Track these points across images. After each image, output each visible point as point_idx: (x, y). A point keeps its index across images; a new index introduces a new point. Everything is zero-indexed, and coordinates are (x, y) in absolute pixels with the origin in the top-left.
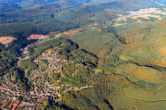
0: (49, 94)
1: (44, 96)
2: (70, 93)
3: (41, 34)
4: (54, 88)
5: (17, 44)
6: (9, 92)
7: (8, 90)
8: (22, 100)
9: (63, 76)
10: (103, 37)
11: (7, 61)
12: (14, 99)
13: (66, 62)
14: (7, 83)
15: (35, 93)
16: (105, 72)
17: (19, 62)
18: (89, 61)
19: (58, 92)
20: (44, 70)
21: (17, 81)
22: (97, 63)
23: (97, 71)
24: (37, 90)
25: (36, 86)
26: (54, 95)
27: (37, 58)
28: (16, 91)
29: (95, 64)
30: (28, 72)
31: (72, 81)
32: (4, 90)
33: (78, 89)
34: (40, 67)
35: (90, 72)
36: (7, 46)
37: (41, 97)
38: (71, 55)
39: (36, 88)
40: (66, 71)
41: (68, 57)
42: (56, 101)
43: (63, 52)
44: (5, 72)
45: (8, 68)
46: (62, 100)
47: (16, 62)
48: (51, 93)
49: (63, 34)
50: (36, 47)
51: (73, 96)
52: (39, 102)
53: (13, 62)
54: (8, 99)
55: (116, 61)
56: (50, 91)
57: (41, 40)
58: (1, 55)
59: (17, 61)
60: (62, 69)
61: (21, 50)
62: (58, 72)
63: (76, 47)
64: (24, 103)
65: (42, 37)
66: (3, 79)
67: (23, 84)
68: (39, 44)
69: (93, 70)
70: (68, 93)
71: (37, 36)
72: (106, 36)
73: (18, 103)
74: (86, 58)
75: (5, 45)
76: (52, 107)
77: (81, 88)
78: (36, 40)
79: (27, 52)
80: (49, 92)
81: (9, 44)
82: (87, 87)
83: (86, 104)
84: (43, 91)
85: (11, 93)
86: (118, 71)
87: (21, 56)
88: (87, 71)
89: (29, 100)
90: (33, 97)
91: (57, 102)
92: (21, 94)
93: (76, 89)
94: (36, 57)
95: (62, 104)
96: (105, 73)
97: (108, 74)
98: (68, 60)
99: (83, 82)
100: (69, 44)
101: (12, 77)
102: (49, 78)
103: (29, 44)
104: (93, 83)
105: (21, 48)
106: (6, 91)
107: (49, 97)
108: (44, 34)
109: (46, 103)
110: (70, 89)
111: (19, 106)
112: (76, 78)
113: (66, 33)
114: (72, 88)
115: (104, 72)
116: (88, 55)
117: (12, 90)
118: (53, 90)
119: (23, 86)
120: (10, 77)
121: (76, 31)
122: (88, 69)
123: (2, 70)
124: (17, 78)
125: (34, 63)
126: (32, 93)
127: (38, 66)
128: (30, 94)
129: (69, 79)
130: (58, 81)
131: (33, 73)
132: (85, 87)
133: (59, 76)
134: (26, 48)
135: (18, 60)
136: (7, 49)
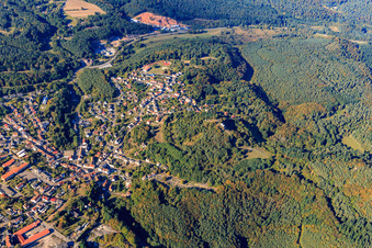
0: (106, 172)
1: (90, 170)
2: (155, 186)
3: (172, 17)
4: (126, 161)
5: (100, 25)
6: (20, 134)
7: (20, 129)
8: (35, 164)
9: (161, 137)
10: (331, 68)
11: (56, 60)
12: (21, 154)
13: (190, 104)
14: (26, 112)
15: (75, 157)
16: (277, 162)
17: (81, 70)
18: (250, 121)
19: (130, 174)
20: (126, 108)
21: (49, 115)
22: (270, 134)
23: (257, 153)
24: (83, 153)
25: (88, 141)
26: (117, 178)
27: (126, 74)
28: (36, 138)
29: (264, 134)
30: (87, 102)
31: (176, 158)
32: (11, 126)
33: (181, 185)
34: (120, 98)
35: (234, 150)
36: (73, 24)
37: (82, 171)
38: (215, 92)
39: (84, 146)
40: (174, 127)
41: (203, 95)
42: (114, 194)
43: (198, 78)
44: (35, 86)
45: (47, 77)
46: (129, 197)
47: (75, 70)
48: (111, 171)
49: (230, 30)
50: (142, 46)
51: (156, 197)
52: (70, 183)
53: (66, 65)
54: (8, 151)
55: (328, 144)
56: (112, 166)
57: (165, 32)
58: (51, 43)
59: (78, 68)
60: (168, 121)
61: (104, 42)
62: (153, 125)
63: (241, 75)
64: (36, 171)
65: (173, 24)
66: (21, 100)
67: (58, 126)
68: (154, 39)
69: (244, 147)
70: (150, 185)
71: (159, 17)
72: (341, 67)
73: (22, 167)
74: (246, 111)
75: (69, 21)
76: (93, 205)
77: (190, 185)
78: (151, 29)
79: (113, 51)
80: (107, 167)
81: (81, 20)
82: (206, 186)
83: (180, 229)
84: (96, 159)
85: (21, 140)
86: (316, 172)
87: (95, 57)
88: (228, 145)
89: (50, 171)
90: (65, 166)
91: (115, 199)
92: (41, 148)
93: (177, 182)
94: (125, 71)
95: (123, 208)
96: (276, 166)
97: (281, 171)
98: (197, 101)
99: (202, 169)
100: (227, 60)
101: (44, 101)
102: (124, 133)
103: (129, 33)
104: (228, 182)
105: (104, 38)
106: (14, 130)
107: (102, 179)
108: (178, 19)
109: (83, 191)
110: (161, 177)
111: (21, 174)
112: (189, 154)
113: (239, 30)
114: (168, 175)
115: (273, 163)
116: (258, 106)
117: (28, 132)
118: (119, 165)
119: (57, 130)
120: (41, 100)
121: (271, 32)
122: (232, 141)
123: (32, 79)
124: (52, 109)
125: (112, 84)
126: (68, 154)
127: (116, 93)
128: (61, 156)
129: (171, 151)
130: (143, 146)
131: (96, 107)
132: (201, 186)
133: (150, 135)
134: (117, 43)
135: (82, 65)
136: (70, 32)
